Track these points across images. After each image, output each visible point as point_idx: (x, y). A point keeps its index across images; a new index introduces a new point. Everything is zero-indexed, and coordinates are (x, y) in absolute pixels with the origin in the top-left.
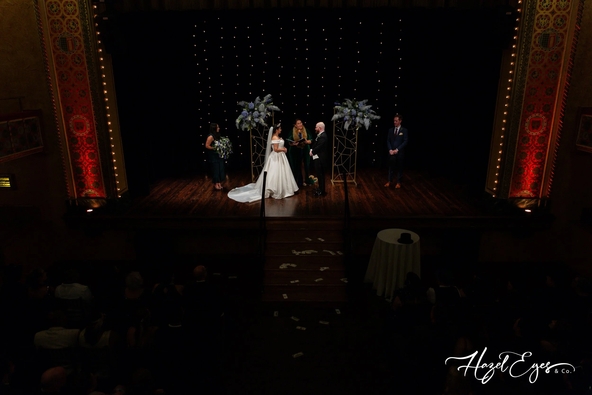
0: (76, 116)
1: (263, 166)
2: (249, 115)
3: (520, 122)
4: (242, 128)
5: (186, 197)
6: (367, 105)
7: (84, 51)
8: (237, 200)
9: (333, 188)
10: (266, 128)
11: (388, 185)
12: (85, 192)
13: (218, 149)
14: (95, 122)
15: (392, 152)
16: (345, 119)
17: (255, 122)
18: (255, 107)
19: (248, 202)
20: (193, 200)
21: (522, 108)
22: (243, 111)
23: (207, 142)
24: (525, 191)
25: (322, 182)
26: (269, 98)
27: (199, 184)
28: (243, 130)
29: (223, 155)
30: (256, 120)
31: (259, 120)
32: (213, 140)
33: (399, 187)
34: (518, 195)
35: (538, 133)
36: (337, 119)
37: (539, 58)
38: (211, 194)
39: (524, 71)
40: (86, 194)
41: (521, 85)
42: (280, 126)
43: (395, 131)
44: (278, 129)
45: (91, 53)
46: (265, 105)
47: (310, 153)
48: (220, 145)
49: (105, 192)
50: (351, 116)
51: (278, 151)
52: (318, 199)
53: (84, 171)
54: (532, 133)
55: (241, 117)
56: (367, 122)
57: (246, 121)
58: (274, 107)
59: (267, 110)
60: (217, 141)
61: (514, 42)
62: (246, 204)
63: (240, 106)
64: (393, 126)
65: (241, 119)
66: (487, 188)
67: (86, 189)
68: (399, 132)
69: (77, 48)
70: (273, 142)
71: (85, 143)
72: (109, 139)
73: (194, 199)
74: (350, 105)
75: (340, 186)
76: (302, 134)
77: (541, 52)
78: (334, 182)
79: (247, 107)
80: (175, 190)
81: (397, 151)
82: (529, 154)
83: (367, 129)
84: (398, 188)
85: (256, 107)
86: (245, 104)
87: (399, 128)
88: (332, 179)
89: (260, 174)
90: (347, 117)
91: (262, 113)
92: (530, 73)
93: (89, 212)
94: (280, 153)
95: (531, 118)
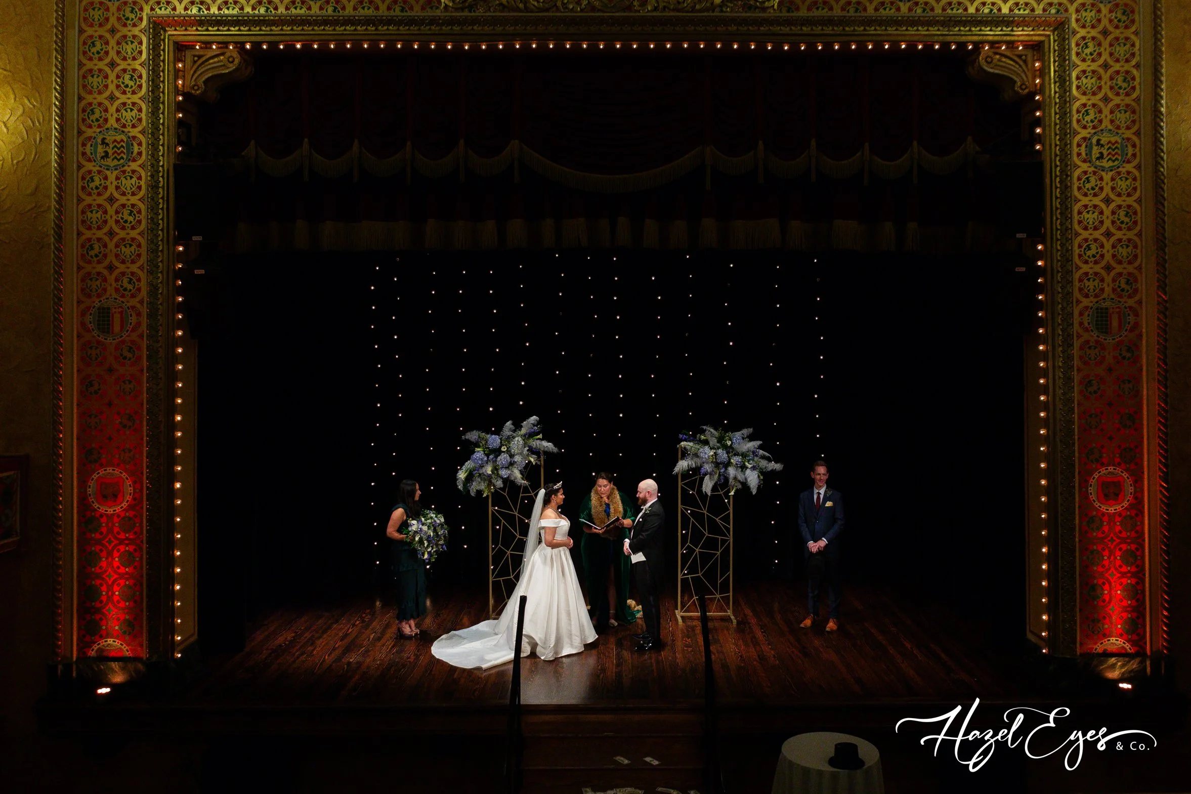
0: (105, 470)
1: (517, 578)
2: (487, 463)
3: (1077, 485)
4: (469, 491)
5: (333, 655)
6: (751, 440)
7: (145, 335)
8: (453, 662)
9: (680, 632)
10: (526, 490)
11: (808, 622)
12: (99, 644)
13: (417, 539)
14: (147, 483)
15: (814, 546)
16: (703, 471)
17: (502, 478)
18: (502, 445)
19: (479, 669)
20: (349, 663)
21: (1077, 454)
22: (474, 452)
23: (391, 523)
24: (1112, 638)
25: (653, 618)
26: (534, 425)
27: (363, 621)
28: (473, 494)
29: (426, 553)
30: (504, 473)
31: (509, 472)
32: (405, 518)
33: (835, 628)
34: (1099, 648)
35: (1118, 508)
36: (685, 471)
37: (1096, 354)
38: (393, 647)
39: (1068, 380)
40: (100, 650)
41: (1066, 408)
42: (560, 489)
43: (815, 497)
44: (556, 495)
45: (160, 338)
46: (524, 440)
47: (625, 548)
48: (421, 528)
49: (145, 646)
50: (717, 464)
51: (554, 546)
52: (645, 660)
53: (104, 593)
54: (1105, 508)
55: (469, 465)
56: (753, 479)
57: (480, 475)
58: (545, 444)
59: (528, 450)
60: (413, 519)
61: (1041, 322)
62: (475, 671)
63: (468, 441)
64: (810, 484)
65: (470, 470)
66: (1031, 632)
67: (101, 637)
68: (825, 500)
69: (129, 327)
70: (544, 523)
71: (116, 530)
72: (173, 520)
73: (351, 660)
74: (713, 441)
75: (697, 627)
76: (611, 507)
77: (1097, 342)
78: (682, 617)
79: (483, 445)
80: (306, 637)
81: (823, 542)
82: (1106, 553)
83: (754, 493)
84: (832, 632)
85: (504, 445)
86: (479, 437)
87: (822, 491)
88: (677, 609)
89: (509, 597)
90: (708, 467)
91: (517, 458)
92: (1081, 383)
93: (101, 694)
94: (556, 550)
95: (1099, 476)
